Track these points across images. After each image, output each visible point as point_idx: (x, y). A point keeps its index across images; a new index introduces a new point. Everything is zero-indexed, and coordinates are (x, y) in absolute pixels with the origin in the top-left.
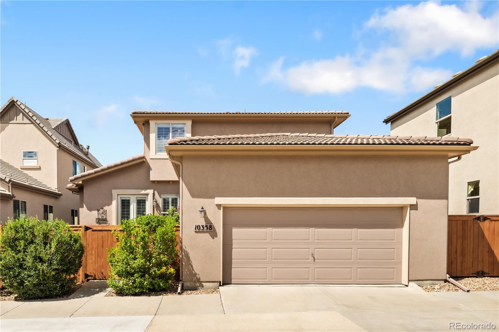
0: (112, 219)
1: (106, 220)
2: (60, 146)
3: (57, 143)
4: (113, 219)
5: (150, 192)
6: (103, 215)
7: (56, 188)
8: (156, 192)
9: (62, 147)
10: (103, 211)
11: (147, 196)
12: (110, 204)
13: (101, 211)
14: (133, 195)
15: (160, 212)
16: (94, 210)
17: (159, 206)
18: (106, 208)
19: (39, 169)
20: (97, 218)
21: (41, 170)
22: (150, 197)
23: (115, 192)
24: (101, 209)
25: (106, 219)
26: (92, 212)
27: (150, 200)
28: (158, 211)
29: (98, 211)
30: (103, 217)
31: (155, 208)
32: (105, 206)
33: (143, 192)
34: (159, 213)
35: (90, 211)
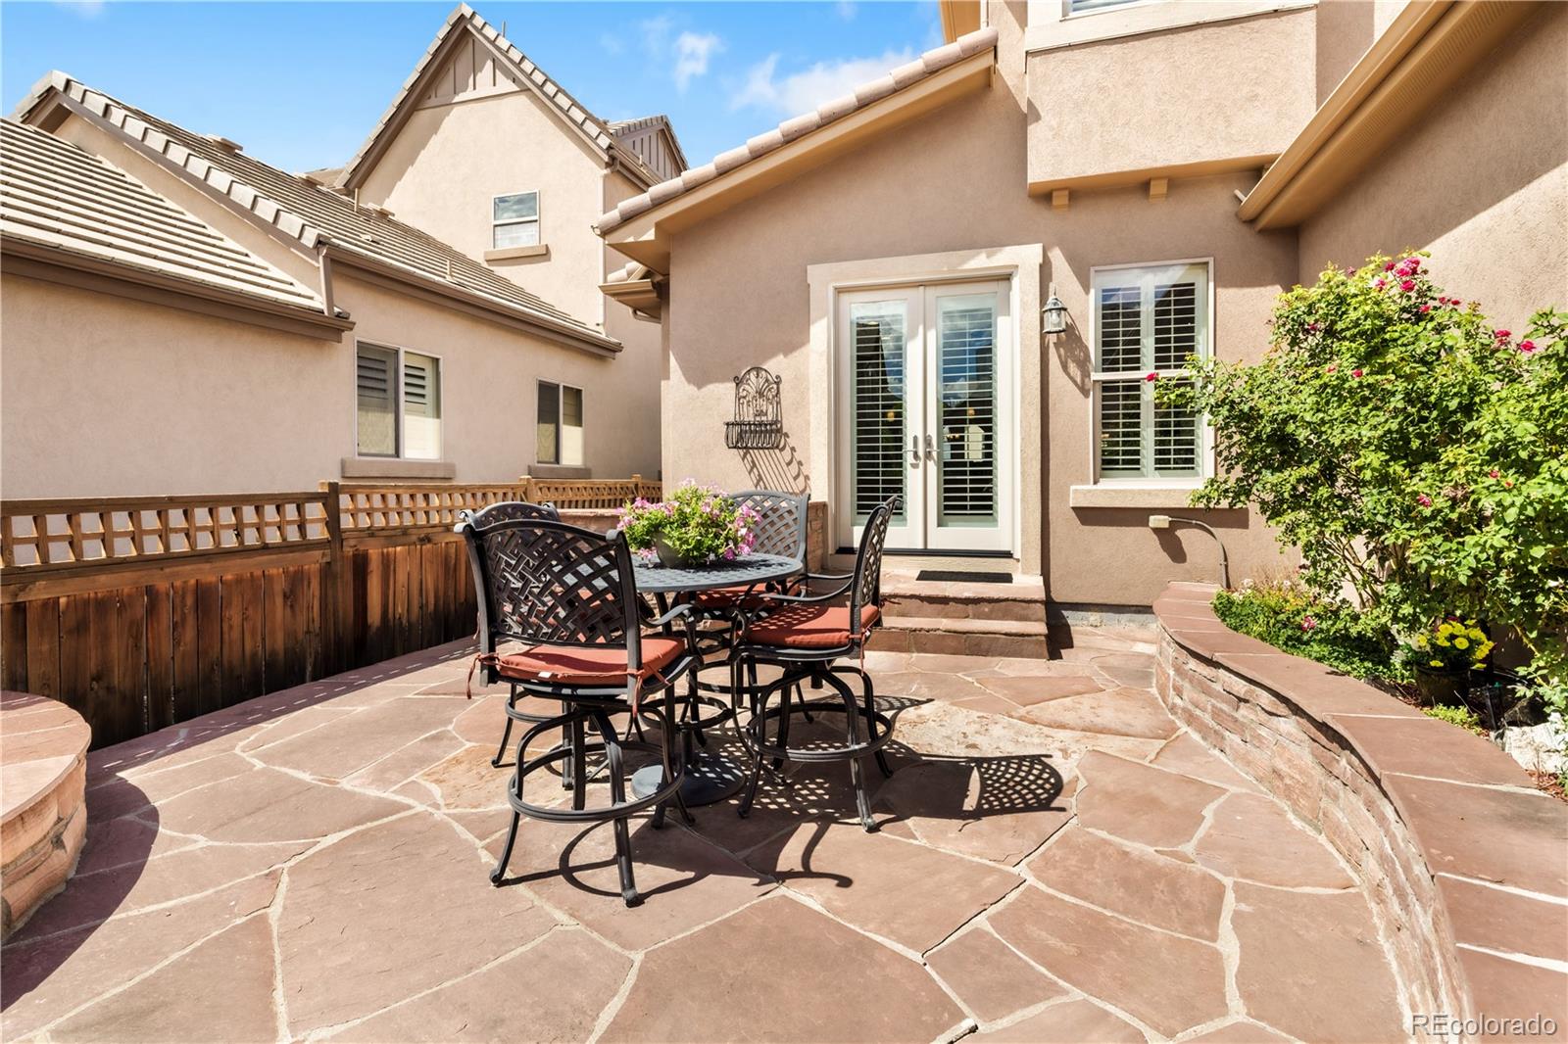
0: (808, 424)
1: (779, 431)
2: (613, 158)
3: (601, 148)
4: (812, 420)
5: (1025, 257)
6: (763, 405)
7: (601, 321)
8: (1057, 257)
9: (621, 164)
10: (762, 381)
11: (1003, 284)
12: (793, 341)
13: (754, 382)
14: (922, 288)
15: (1086, 374)
16: (717, 380)
17: (1079, 339)
18: (775, 365)
19: (545, 255)
20: (731, 419)
21: (549, 260)
22: (1024, 290)
23: (822, 279)
24: (753, 375)
25: (775, 422)
26: (704, 390)
27: (1024, 305)
28: (1073, 368)
29: (739, 382)
30: (761, 413)
31: (1052, 350)
32: (773, 355)
33: (980, 262)
34: (1079, 380)
35: (699, 387)
